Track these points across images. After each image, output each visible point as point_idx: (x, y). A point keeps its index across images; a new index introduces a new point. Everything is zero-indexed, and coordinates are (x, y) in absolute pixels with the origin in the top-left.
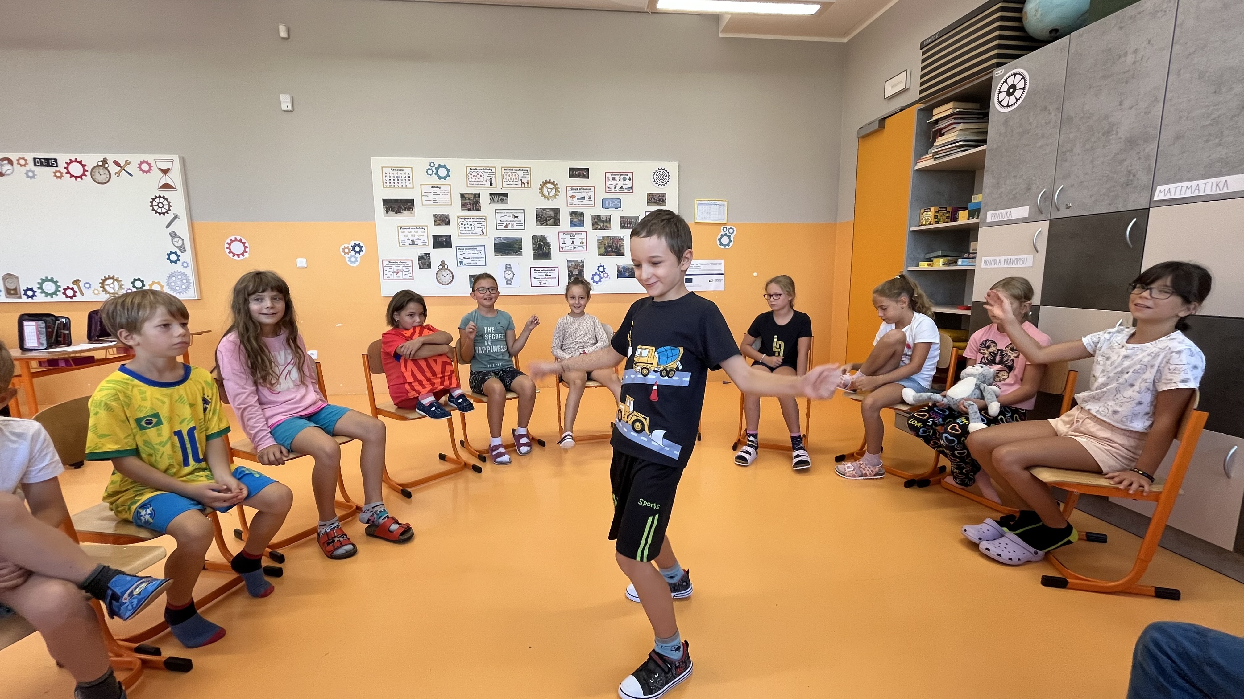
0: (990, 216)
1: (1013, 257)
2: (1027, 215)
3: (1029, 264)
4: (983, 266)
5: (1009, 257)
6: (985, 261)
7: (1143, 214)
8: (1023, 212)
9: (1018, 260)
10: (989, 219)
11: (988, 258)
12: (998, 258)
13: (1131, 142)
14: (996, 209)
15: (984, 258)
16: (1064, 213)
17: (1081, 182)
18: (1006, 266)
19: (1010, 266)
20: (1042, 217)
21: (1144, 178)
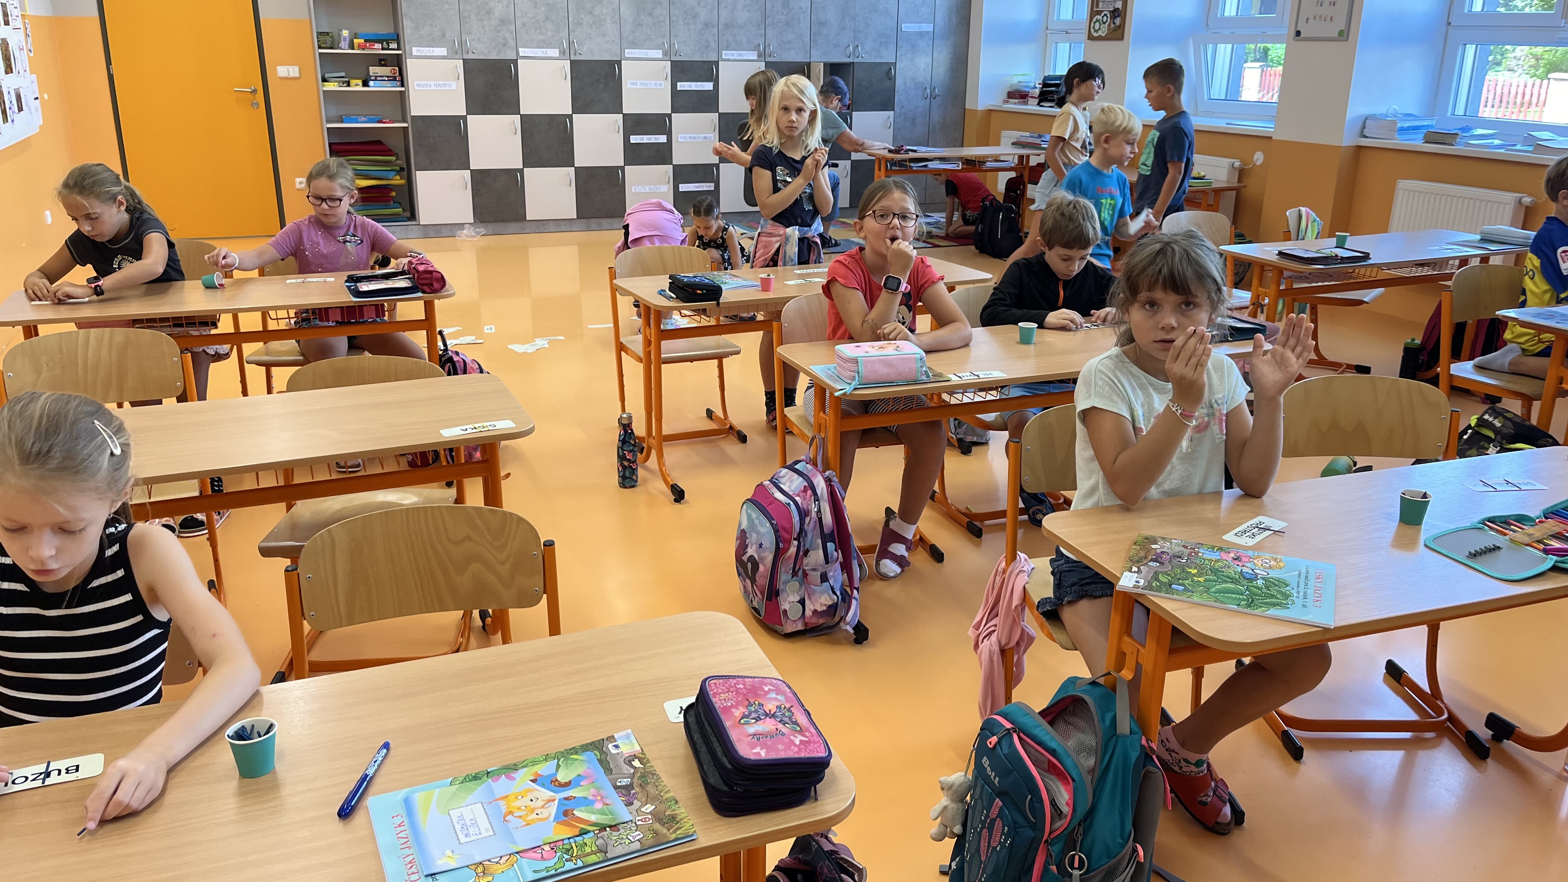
0: (415, 51)
1: (441, 83)
2: (446, 54)
3: (454, 87)
4: (416, 88)
5: (438, 83)
6: (418, 85)
7: (515, 62)
8: (442, 51)
9: (445, 85)
10: (414, 53)
11: (420, 83)
12: (429, 83)
13: (503, 22)
14: (419, 46)
15: (416, 83)
16: (471, 56)
17: (479, 39)
18: (436, 88)
19: (439, 88)
20: (457, 57)
21: (513, 43)
